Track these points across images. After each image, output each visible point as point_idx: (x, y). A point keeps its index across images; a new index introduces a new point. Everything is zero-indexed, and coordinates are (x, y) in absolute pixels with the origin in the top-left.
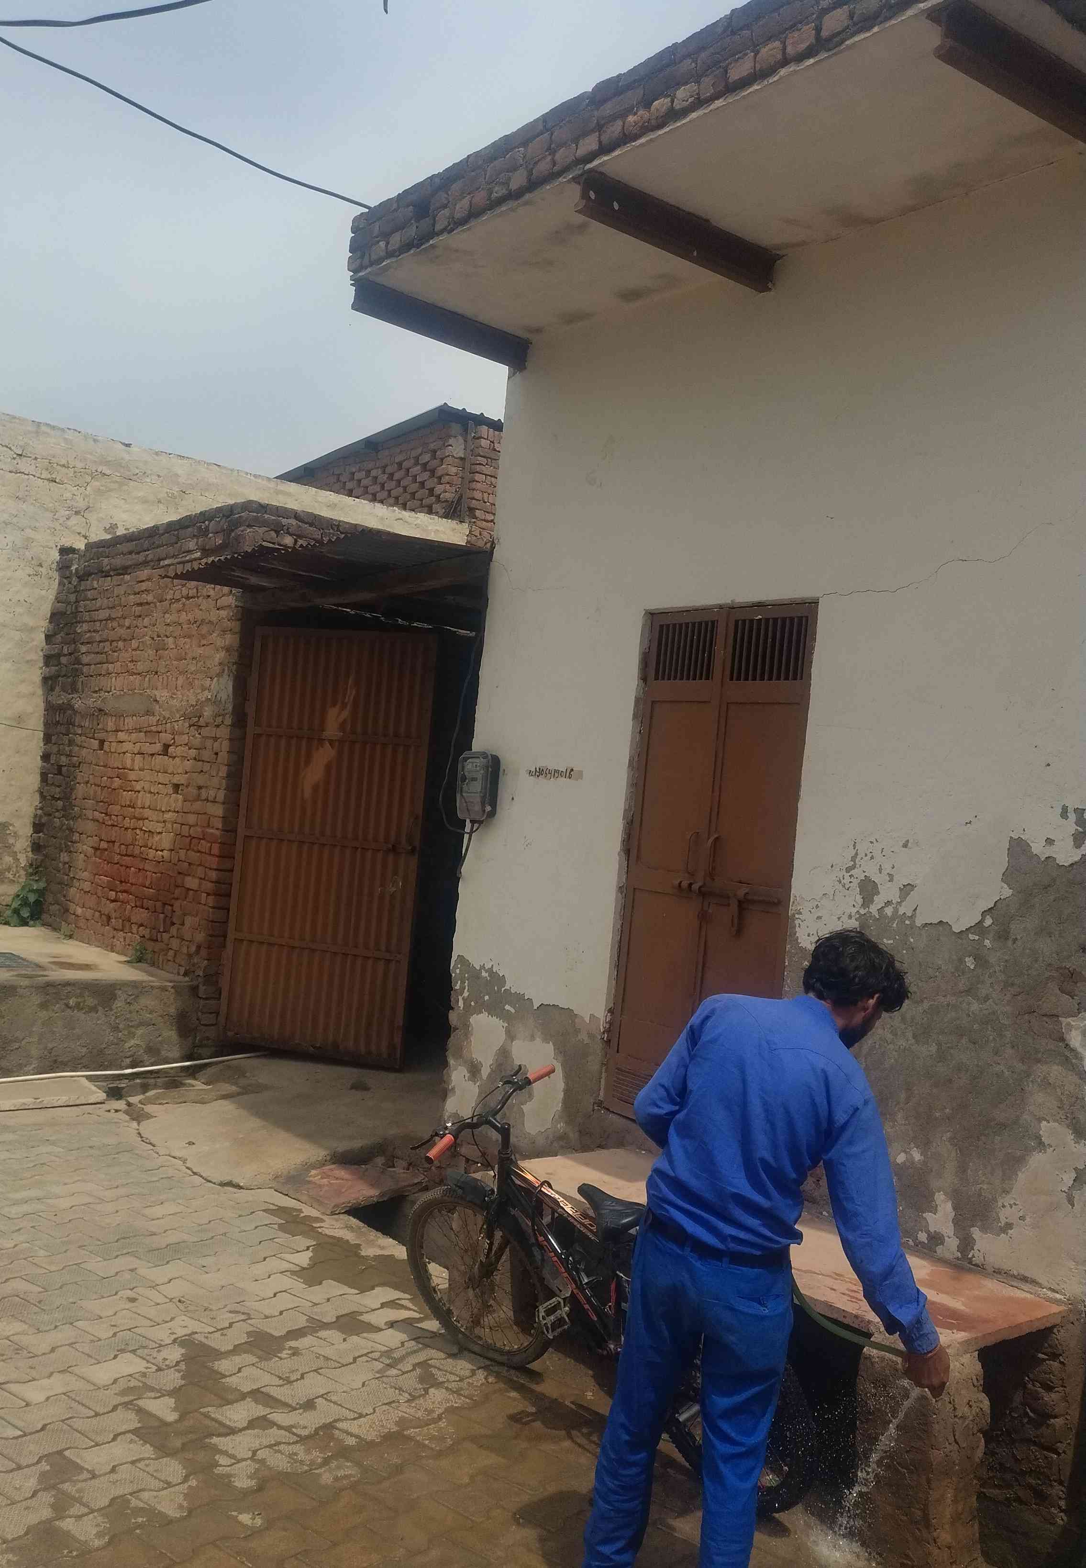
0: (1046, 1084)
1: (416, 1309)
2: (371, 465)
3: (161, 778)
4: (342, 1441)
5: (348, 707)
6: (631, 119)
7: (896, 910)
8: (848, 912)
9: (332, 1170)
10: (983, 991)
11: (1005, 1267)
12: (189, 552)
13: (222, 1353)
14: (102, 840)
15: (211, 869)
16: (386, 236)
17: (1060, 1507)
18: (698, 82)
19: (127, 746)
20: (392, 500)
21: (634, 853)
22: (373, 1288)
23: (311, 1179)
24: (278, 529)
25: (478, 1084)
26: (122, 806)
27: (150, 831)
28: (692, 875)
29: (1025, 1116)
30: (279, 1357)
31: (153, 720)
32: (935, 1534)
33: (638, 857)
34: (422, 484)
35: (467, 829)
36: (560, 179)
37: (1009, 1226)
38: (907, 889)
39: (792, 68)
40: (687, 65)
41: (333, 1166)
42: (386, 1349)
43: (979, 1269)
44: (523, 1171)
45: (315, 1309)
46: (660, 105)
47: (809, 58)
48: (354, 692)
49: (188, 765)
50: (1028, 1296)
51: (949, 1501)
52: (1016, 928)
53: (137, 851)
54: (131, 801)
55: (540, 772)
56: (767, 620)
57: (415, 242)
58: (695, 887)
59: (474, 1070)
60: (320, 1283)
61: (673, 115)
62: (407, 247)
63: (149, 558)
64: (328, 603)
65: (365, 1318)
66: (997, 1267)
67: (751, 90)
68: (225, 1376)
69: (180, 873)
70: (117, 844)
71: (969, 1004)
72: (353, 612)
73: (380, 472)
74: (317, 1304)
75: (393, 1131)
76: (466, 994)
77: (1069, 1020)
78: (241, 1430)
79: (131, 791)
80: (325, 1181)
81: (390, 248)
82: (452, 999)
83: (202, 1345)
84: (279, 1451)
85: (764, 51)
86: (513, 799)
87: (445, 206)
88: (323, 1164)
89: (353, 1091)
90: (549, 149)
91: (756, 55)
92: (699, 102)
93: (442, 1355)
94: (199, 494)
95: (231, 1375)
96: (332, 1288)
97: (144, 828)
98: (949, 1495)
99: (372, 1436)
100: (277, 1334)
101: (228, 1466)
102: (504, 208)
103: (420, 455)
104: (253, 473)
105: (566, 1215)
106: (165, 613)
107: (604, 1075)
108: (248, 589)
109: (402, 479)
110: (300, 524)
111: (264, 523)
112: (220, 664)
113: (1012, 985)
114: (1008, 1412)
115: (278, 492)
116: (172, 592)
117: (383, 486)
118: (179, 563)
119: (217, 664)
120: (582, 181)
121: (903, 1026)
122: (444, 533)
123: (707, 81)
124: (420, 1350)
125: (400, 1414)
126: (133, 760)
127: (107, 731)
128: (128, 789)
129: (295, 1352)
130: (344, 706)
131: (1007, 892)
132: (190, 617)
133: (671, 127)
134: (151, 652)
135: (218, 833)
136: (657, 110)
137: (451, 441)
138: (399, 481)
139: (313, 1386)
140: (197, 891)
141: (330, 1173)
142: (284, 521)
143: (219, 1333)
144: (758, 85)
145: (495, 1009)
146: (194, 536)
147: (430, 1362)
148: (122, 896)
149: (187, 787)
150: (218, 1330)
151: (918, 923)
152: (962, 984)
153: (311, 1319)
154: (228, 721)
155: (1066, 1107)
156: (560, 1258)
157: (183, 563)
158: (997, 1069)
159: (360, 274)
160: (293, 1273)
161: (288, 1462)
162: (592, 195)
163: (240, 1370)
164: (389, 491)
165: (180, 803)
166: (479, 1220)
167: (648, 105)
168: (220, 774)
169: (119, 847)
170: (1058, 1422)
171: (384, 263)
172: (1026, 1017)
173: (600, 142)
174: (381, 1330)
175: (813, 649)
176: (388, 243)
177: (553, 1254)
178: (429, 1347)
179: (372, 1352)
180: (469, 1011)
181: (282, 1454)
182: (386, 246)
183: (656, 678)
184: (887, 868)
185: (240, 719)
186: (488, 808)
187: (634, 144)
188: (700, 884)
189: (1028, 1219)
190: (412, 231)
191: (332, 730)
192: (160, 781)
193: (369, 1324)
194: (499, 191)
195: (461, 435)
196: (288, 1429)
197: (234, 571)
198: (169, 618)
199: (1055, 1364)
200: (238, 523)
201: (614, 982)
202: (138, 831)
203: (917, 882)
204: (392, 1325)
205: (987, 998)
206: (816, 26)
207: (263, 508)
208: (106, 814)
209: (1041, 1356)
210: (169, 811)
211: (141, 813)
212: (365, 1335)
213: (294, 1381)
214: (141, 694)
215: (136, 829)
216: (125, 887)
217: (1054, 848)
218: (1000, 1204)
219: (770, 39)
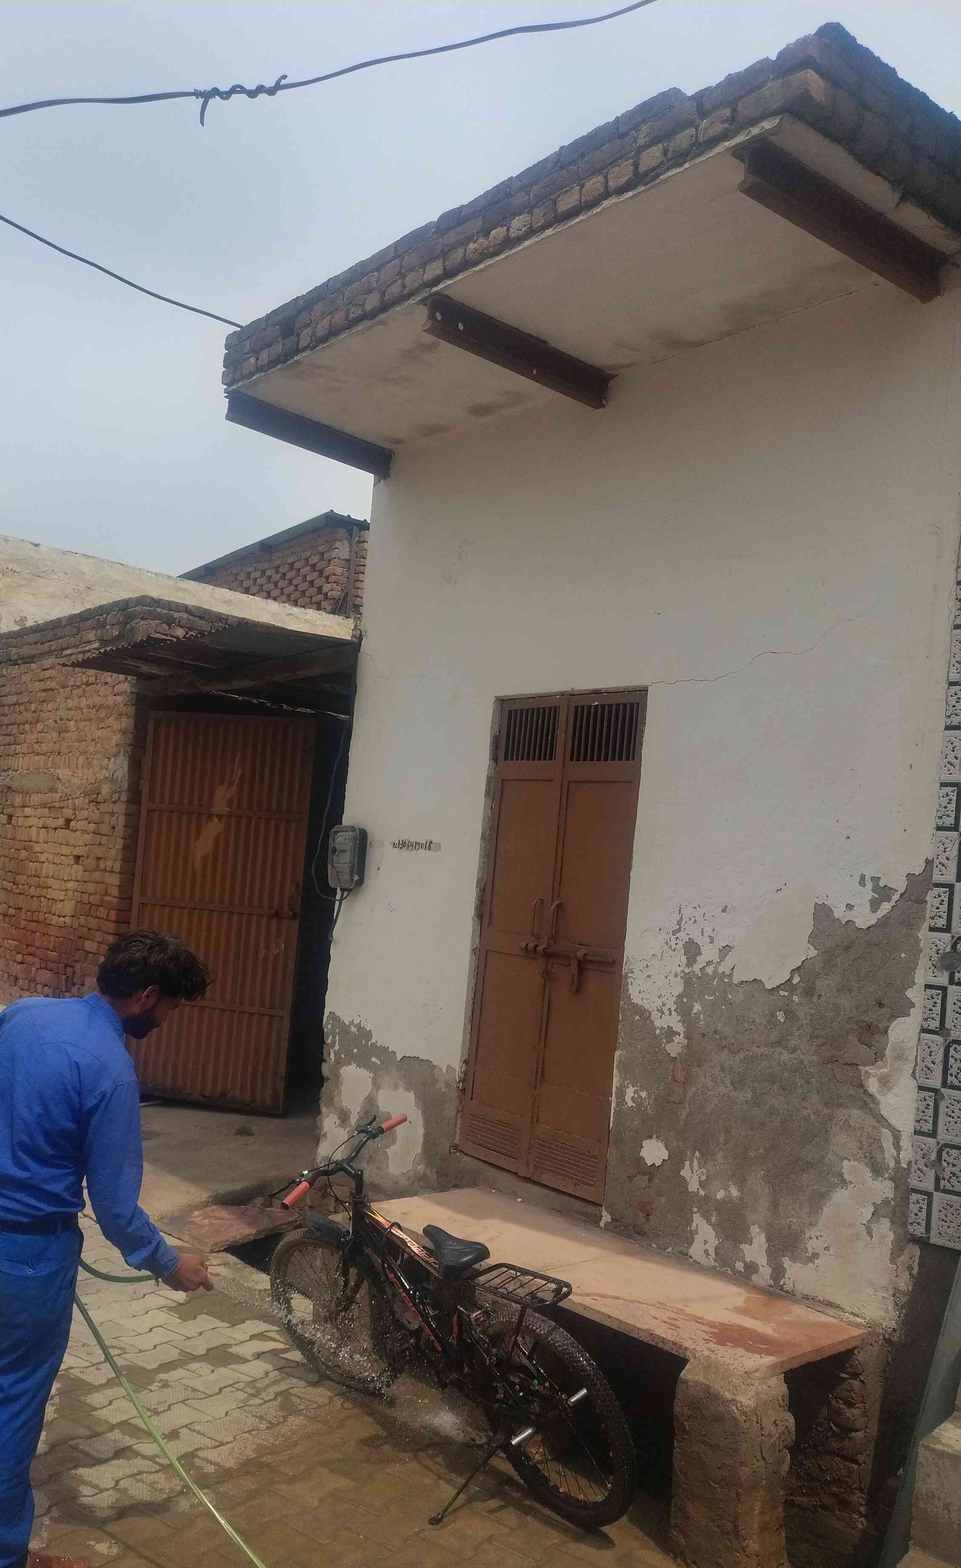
0: (847, 1126)
1: (282, 1340)
2: (266, 565)
3: (65, 850)
4: (202, 1468)
5: (235, 784)
6: (472, 246)
7: (716, 971)
8: (674, 971)
9: (213, 1211)
10: (792, 1042)
11: (812, 1293)
12: (89, 642)
13: (95, 1387)
14: (11, 907)
15: (109, 934)
16: (256, 352)
17: (860, 1513)
18: (531, 212)
19: (33, 821)
20: (284, 598)
21: (486, 920)
22: (243, 1322)
23: (194, 1219)
24: (170, 622)
25: (347, 1130)
26: (28, 876)
27: (53, 899)
28: (537, 937)
29: (830, 1156)
30: (148, 1389)
31: (57, 796)
32: (744, 1544)
33: (490, 923)
34: (312, 583)
35: (338, 897)
36: (409, 301)
37: (815, 1256)
38: (726, 950)
39: (614, 200)
40: (520, 198)
41: (214, 1207)
42: (250, 1379)
43: (789, 1295)
44: (374, 1214)
45: (188, 1343)
46: (498, 233)
47: (628, 191)
48: (240, 771)
49: (88, 838)
50: (832, 1320)
51: (756, 1512)
52: (822, 985)
53: (42, 918)
54: (36, 871)
55: (403, 845)
56: (603, 706)
57: (282, 358)
58: (540, 949)
59: (344, 1116)
60: (195, 1318)
61: (509, 242)
62: (274, 363)
63: (53, 647)
64: (215, 689)
65: (234, 1350)
66: (805, 1293)
67: (577, 220)
68: (96, 1409)
69: (81, 938)
70: (24, 911)
71: (780, 1054)
72: (240, 699)
73: (273, 572)
74: (190, 1338)
75: (273, 1173)
76: (337, 1047)
77: (867, 1068)
78: (107, 1460)
79: (36, 862)
80: (206, 1221)
81: (259, 364)
82: (324, 1052)
83: (77, 1379)
84: (142, 1481)
85: (588, 185)
86: (379, 869)
87: (308, 325)
88: (205, 1205)
89: (238, 1136)
90: (399, 273)
91: (581, 189)
92: (532, 232)
93: (303, 1384)
94: (104, 590)
95: (101, 1408)
96: (205, 1322)
97: (48, 896)
98: (758, 1507)
99: (230, 1463)
100: (149, 1367)
101: (92, 1496)
102: (360, 328)
103: (310, 557)
104: (154, 572)
105: (412, 1254)
106: (67, 698)
107: (459, 1121)
108: (142, 677)
109: (293, 578)
110: (191, 617)
111: (158, 617)
112: (117, 745)
113: (817, 1036)
114: (814, 1426)
115: (177, 589)
116: (73, 679)
117: (276, 584)
118: (79, 653)
119: (114, 745)
120: (429, 302)
121: (722, 1075)
122: (331, 627)
123: (538, 212)
124: (283, 1379)
125: (259, 1441)
126: (38, 834)
127: (14, 807)
128: (34, 860)
129: (165, 1385)
130: (231, 784)
131: (813, 953)
132: (90, 702)
133: (507, 254)
134: (55, 735)
135: (115, 900)
136: (495, 238)
137: (338, 544)
138: (291, 581)
139: (179, 1416)
140: (95, 954)
141: (211, 1214)
142: (176, 615)
143: (95, 1367)
144: (583, 215)
145: (363, 1061)
146: (94, 628)
147: (291, 1391)
148: (29, 959)
149: (87, 858)
150: (93, 1365)
151: (736, 980)
152: (774, 1036)
153: (183, 1352)
154: (124, 798)
155: (865, 1147)
156: (408, 1294)
157: (84, 652)
158: (805, 1112)
159: (234, 387)
160: (170, 1308)
161: (149, 1491)
162: (438, 316)
163: (110, 1403)
164: (282, 589)
165: (81, 873)
166: (335, 1260)
167: (486, 234)
168: (117, 847)
169: (26, 913)
170: (859, 1435)
171: (254, 377)
172: (830, 1066)
173: (445, 269)
174: (246, 1361)
175: (643, 732)
176: (257, 359)
177: (402, 1290)
178: (291, 1376)
179: (238, 1382)
180: (339, 1063)
181: (144, 1483)
182: (256, 362)
183: (506, 758)
184: (708, 931)
185: (135, 796)
186: (356, 878)
187: (474, 269)
188: (544, 946)
189: (832, 1249)
190: (279, 348)
191: (220, 806)
192: (63, 853)
193: (238, 1356)
194: (356, 312)
195: (348, 540)
196: (151, 1459)
197: (126, 660)
198: (71, 703)
199: (856, 1383)
200: (131, 617)
201: (468, 1036)
202: (43, 899)
203: (735, 943)
204: (259, 1356)
205: (795, 1049)
206: (635, 162)
207: (157, 602)
208: (14, 883)
209: (843, 1375)
210: (71, 880)
211: (45, 882)
212: (233, 1366)
213: (160, 1413)
214: (45, 773)
215: (41, 896)
216: (32, 950)
217: (853, 913)
218: (807, 1236)
219: (595, 172)
